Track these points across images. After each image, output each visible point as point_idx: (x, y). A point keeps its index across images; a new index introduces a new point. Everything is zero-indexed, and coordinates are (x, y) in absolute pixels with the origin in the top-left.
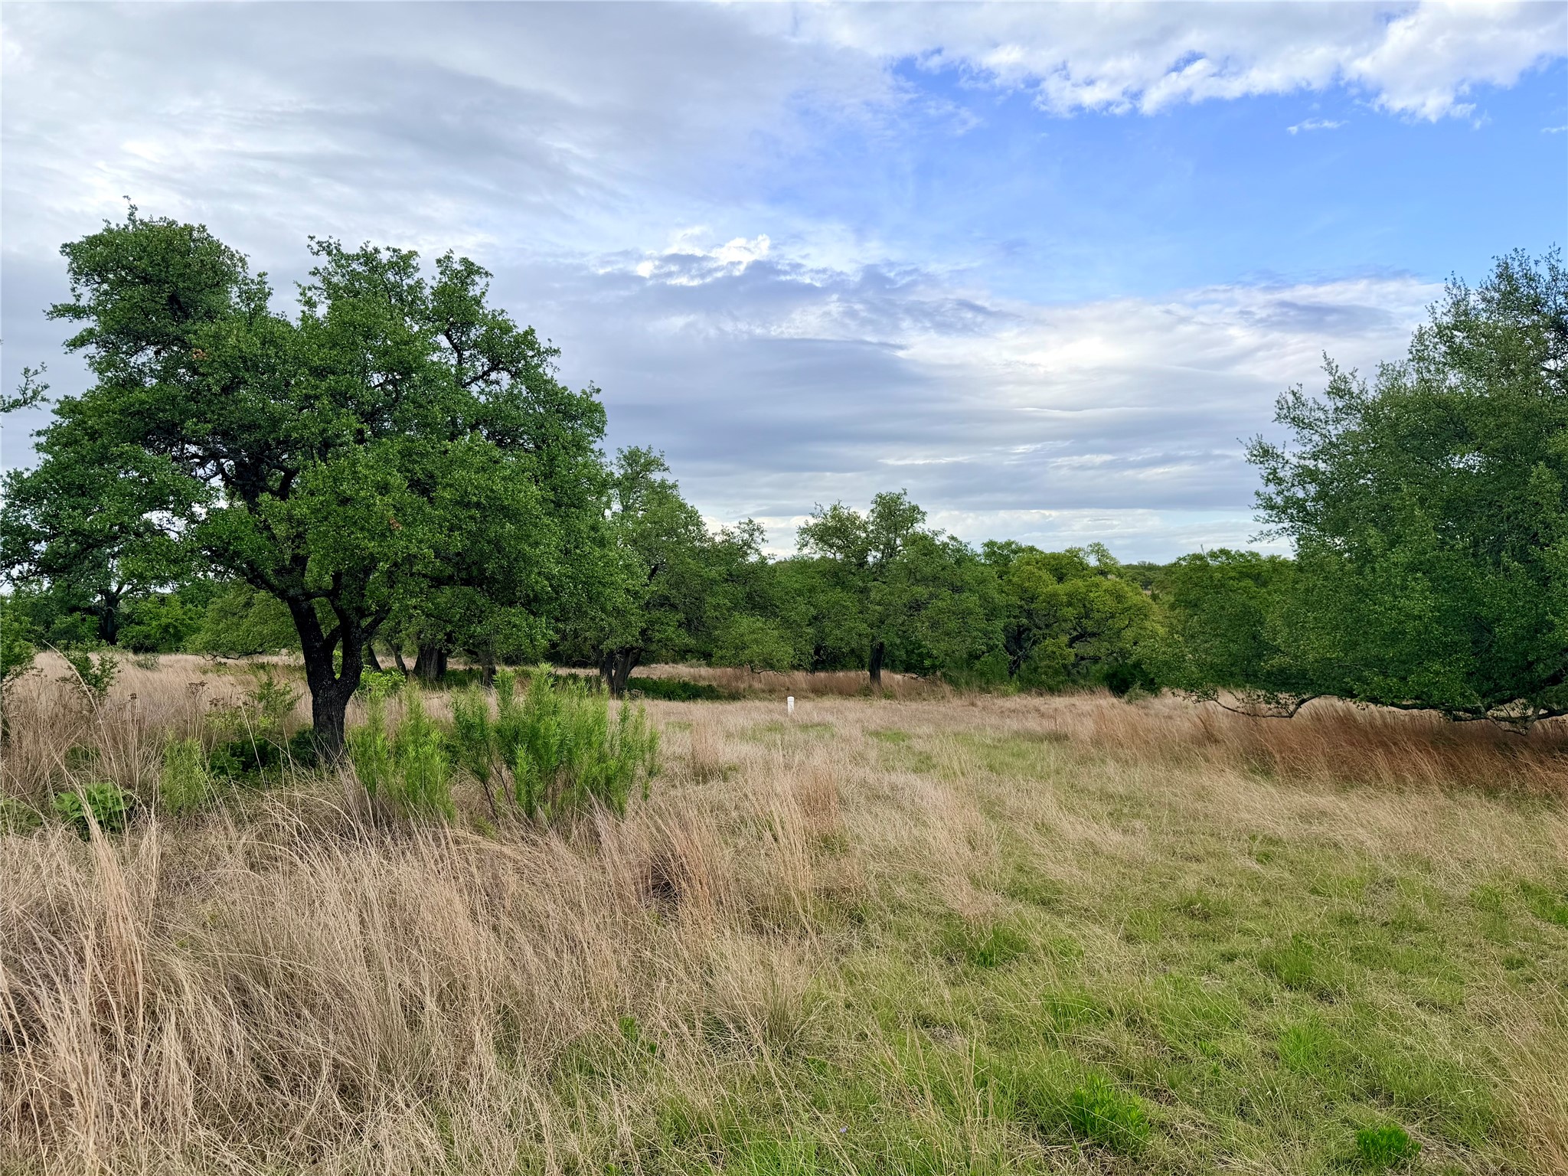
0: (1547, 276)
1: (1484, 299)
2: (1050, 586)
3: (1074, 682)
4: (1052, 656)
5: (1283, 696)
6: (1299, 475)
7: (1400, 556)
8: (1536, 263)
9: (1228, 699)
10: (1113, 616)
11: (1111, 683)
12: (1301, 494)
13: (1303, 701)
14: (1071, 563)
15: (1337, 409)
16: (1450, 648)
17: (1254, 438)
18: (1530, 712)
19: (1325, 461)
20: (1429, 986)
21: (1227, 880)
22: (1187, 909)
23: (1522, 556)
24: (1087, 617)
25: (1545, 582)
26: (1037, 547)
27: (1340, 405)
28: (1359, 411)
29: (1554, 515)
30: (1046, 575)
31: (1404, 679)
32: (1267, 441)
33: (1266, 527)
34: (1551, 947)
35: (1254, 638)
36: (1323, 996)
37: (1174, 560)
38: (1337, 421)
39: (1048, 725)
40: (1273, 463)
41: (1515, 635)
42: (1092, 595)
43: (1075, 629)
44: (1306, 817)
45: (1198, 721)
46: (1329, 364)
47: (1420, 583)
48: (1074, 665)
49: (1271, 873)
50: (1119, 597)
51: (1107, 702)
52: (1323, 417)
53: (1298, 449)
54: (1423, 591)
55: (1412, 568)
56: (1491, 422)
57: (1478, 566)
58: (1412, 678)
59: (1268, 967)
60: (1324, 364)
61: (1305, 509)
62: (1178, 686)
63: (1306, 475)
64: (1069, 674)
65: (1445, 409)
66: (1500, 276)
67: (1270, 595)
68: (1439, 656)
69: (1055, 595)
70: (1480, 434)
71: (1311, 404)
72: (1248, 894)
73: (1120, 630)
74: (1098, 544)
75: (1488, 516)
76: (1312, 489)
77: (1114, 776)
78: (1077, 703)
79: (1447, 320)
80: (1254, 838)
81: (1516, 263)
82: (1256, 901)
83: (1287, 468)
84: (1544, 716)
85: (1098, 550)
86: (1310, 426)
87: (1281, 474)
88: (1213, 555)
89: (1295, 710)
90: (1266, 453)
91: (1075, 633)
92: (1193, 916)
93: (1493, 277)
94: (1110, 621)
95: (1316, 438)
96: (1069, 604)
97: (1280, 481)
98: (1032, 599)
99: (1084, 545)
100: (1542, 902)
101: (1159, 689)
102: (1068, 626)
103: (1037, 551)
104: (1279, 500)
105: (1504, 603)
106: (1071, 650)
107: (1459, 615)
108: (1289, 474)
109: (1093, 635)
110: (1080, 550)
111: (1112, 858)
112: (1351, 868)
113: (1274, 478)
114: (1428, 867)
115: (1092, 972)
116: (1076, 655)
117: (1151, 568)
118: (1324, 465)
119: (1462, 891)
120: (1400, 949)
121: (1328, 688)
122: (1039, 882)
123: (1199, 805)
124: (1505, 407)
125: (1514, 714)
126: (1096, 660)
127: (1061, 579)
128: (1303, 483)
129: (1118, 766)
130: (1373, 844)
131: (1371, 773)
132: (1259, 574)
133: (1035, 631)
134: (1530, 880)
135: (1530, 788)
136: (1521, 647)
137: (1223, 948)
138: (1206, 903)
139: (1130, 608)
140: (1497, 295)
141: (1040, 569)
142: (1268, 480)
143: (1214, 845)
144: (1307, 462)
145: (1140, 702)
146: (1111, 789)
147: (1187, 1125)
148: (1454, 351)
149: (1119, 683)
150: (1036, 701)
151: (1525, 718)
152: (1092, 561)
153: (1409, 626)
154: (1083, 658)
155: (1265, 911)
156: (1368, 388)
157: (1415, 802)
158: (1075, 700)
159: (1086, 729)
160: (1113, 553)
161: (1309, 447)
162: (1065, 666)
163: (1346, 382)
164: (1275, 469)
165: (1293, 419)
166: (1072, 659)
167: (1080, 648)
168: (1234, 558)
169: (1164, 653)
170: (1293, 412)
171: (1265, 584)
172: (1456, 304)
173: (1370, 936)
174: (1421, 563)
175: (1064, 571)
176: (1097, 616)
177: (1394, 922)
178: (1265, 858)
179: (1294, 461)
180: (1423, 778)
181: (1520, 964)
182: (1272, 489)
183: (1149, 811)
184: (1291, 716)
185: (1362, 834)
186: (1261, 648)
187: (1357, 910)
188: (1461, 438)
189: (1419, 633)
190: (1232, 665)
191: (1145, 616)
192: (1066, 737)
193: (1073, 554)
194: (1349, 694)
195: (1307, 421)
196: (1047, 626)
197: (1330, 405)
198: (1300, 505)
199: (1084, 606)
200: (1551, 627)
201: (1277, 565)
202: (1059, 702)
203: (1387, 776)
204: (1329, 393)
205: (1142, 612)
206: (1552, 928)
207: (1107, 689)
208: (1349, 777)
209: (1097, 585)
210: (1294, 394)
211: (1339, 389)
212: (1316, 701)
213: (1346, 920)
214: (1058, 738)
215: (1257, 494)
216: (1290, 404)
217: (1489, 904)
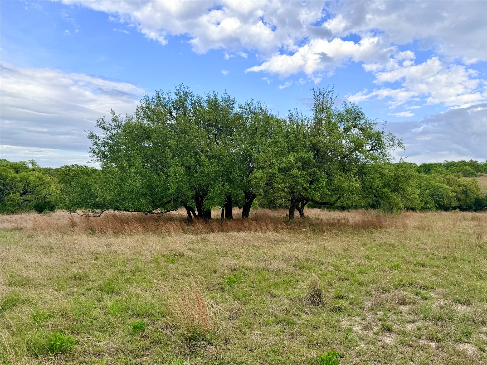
0: (168, 99)
1: (153, 101)
2: (13, 174)
3: (22, 209)
4: (13, 200)
5: (97, 210)
6: (103, 144)
7: (133, 169)
8: (165, 94)
9: (80, 212)
10: (38, 186)
11: (37, 209)
12: (103, 149)
13: (103, 211)
14: (21, 166)
15: (114, 125)
16: (145, 195)
17: (90, 131)
18: (163, 211)
19: (111, 140)
20: (144, 285)
21: (85, 267)
22: (74, 278)
23: (163, 171)
24: (28, 186)
25: (167, 177)
26: (7, 160)
27: (116, 124)
28: (121, 127)
29: (170, 161)
30: (11, 171)
31: (133, 204)
32: (94, 133)
33: (93, 159)
34: (170, 269)
35: (89, 193)
36: (118, 294)
37: (60, 167)
38: (115, 129)
39: (14, 225)
40: (95, 139)
41: (161, 191)
42: (30, 178)
43: (23, 190)
44: (107, 246)
45: (69, 220)
46: (112, 111)
47: (138, 177)
48: (22, 203)
49: (98, 263)
50: (40, 179)
51: (36, 215)
52: (110, 127)
53: (103, 136)
54: (139, 180)
55: (136, 173)
56: (155, 135)
57: (152, 173)
58: (135, 204)
59: (101, 289)
60: (111, 112)
61: (104, 154)
62: (64, 209)
63: (105, 144)
64: (20, 206)
65: (144, 130)
66: (157, 96)
67: (91, 179)
68: (142, 197)
69: (15, 178)
70: (153, 138)
71: (107, 123)
72: (92, 270)
73: (40, 191)
74: (32, 160)
75: (154, 160)
76: (107, 148)
77: (42, 240)
78: (24, 216)
79: (144, 105)
80: (92, 253)
81: (161, 94)
82: (95, 271)
83: (100, 141)
84: (166, 212)
85: (32, 162)
86: (107, 129)
87: (98, 143)
88: (73, 166)
89: (101, 214)
90: (93, 136)
91: (22, 192)
92: (76, 279)
93: (155, 96)
94: (37, 187)
95: (108, 133)
96: (21, 181)
97: (97, 145)
98: (5, 179)
99: (27, 160)
100: (168, 259)
101: (54, 210)
102: (20, 189)
103: (7, 161)
104: (97, 151)
105: (158, 183)
106: (21, 198)
107: (147, 186)
108: (100, 143)
109: (30, 192)
110: (25, 162)
111: (46, 267)
112: (121, 258)
113: (96, 144)
114: (141, 254)
115: (45, 303)
116: (23, 199)
117: (50, 169)
118: (110, 141)
119: (149, 259)
120: (135, 277)
121: (111, 207)
122: (20, 279)
123: (73, 246)
124: (159, 132)
125: (160, 212)
126: (30, 201)
127: (17, 172)
128: (104, 146)
129: (43, 236)
130: (126, 250)
131: (123, 231)
132: (88, 173)
133: (6, 191)
134: (165, 253)
135: (163, 231)
136: (162, 194)
137: (87, 287)
138: (80, 275)
139: (44, 183)
140: (156, 101)
141: (8, 168)
142: (94, 144)
143: (80, 257)
144: (105, 140)
145: (48, 215)
146: (42, 244)
147: (85, 339)
148: (146, 114)
149: (40, 209)
150: (8, 217)
151: (162, 213)
152: (30, 166)
153: (135, 189)
154: (26, 201)
155: (98, 274)
156: (123, 120)
157: (136, 238)
158: (23, 215)
159: (30, 225)
160: (38, 164)
161: (106, 136)
162: (18, 204)
163: (117, 118)
164: (96, 141)
165: (102, 127)
166: (22, 201)
167: (24, 197)
168: (79, 167)
169: (59, 198)
170: (102, 124)
171: (89, 176)
172: (146, 101)
173: (128, 275)
174: (138, 172)
175: (18, 169)
176: (32, 185)
177: (134, 270)
178: (96, 259)
179: (102, 139)
180: (137, 231)
181: (164, 274)
182: (95, 147)
183: (56, 250)
184: (99, 216)
185: (123, 248)
186: (91, 195)
187: (123, 269)
188: (148, 138)
189: (138, 191)
190: (81, 201)
191: (50, 185)
192: (21, 229)
193: (22, 163)
194: (118, 209)
195: (106, 128)
196: (11, 189)
197: (113, 124)
198: (103, 153)
199: (27, 182)
200: (169, 189)
201: (94, 171)
202: (15, 217)
203: (128, 231)
204: (112, 120)
205: (49, 184)
206: (170, 265)
207: (35, 211)
208: (117, 233)
209: (32, 175)
210: (102, 119)
211: (115, 120)
212: (107, 211)
213: (122, 272)
214: (19, 229)
215: (90, 148)
216: (101, 122)
217: (156, 261)
